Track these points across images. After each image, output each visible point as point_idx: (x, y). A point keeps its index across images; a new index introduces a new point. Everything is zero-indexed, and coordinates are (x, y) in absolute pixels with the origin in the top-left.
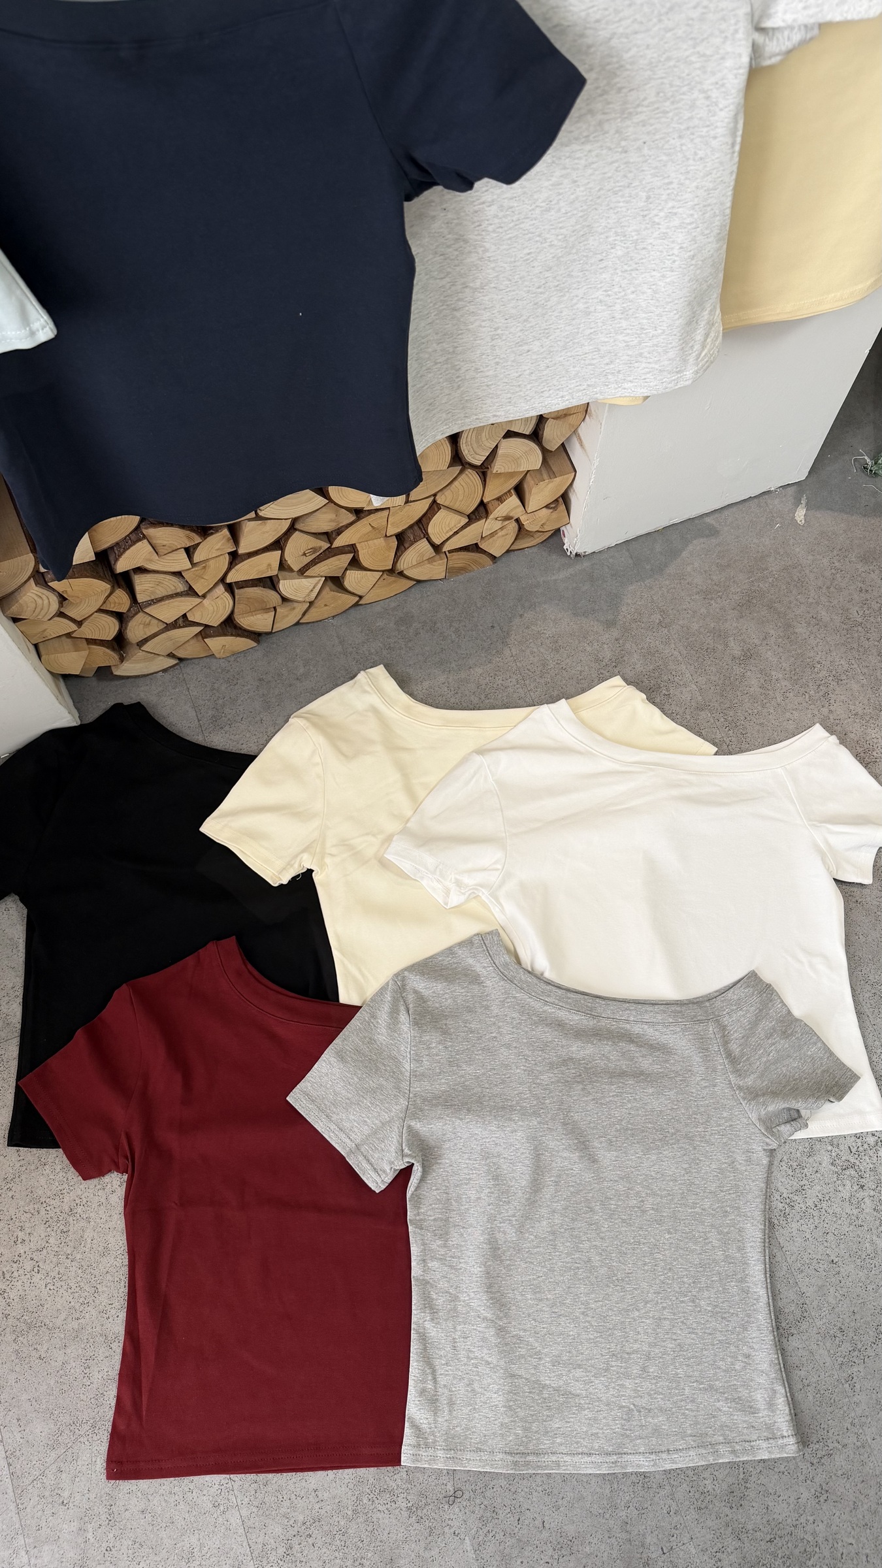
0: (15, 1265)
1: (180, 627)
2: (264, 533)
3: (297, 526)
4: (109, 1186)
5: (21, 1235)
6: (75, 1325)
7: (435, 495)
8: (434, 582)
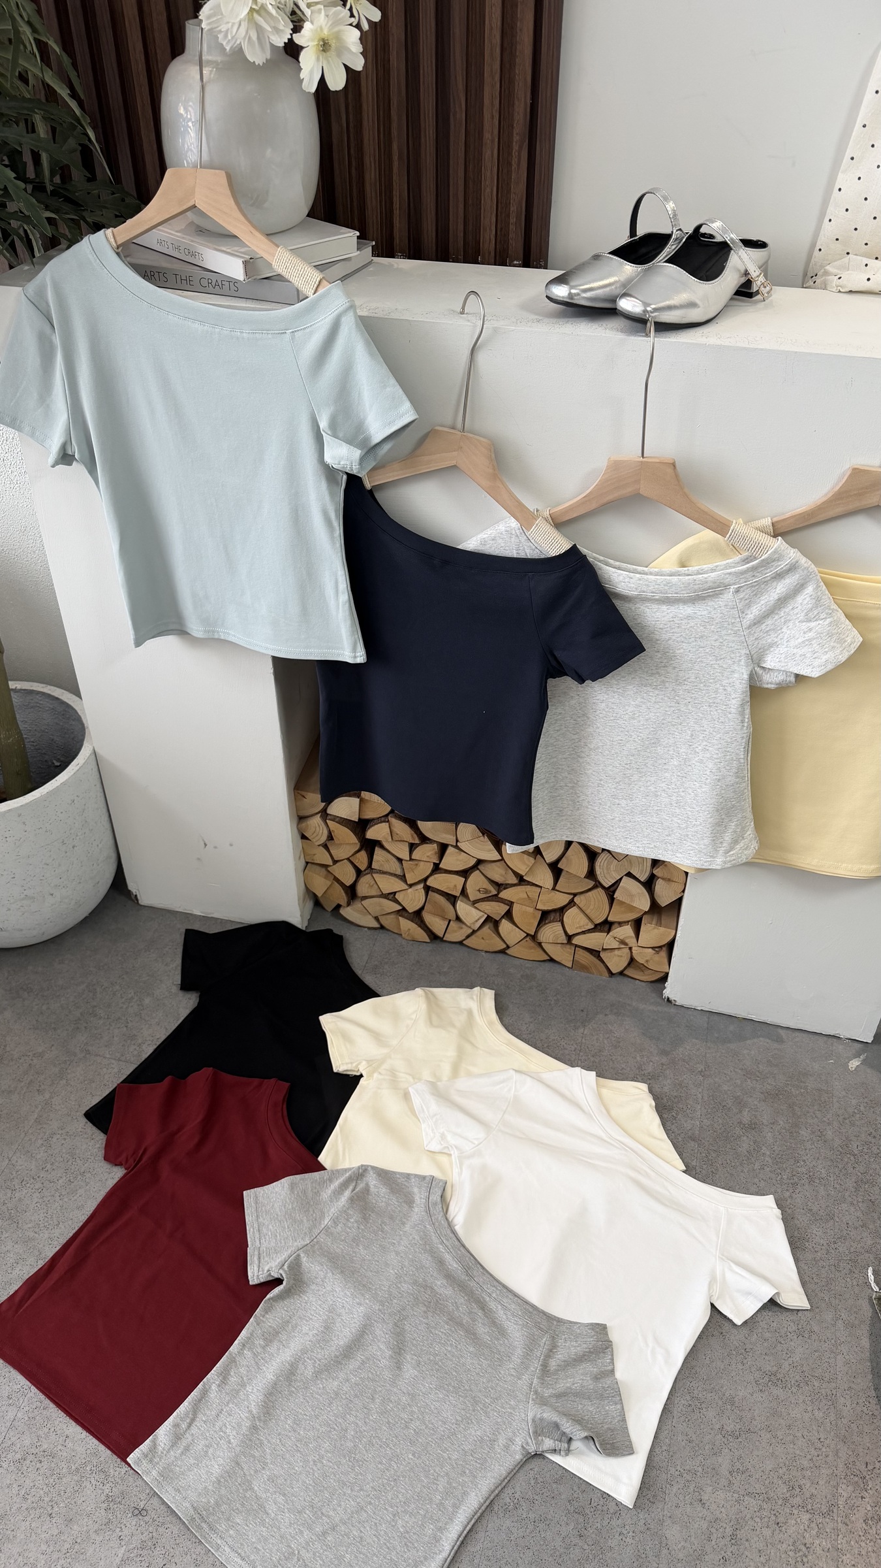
0: (32, 1180)
1: (388, 899)
2: (457, 860)
3: (479, 867)
4: (113, 1174)
5: (49, 1166)
6: (32, 1234)
7: (575, 895)
8: (562, 966)
